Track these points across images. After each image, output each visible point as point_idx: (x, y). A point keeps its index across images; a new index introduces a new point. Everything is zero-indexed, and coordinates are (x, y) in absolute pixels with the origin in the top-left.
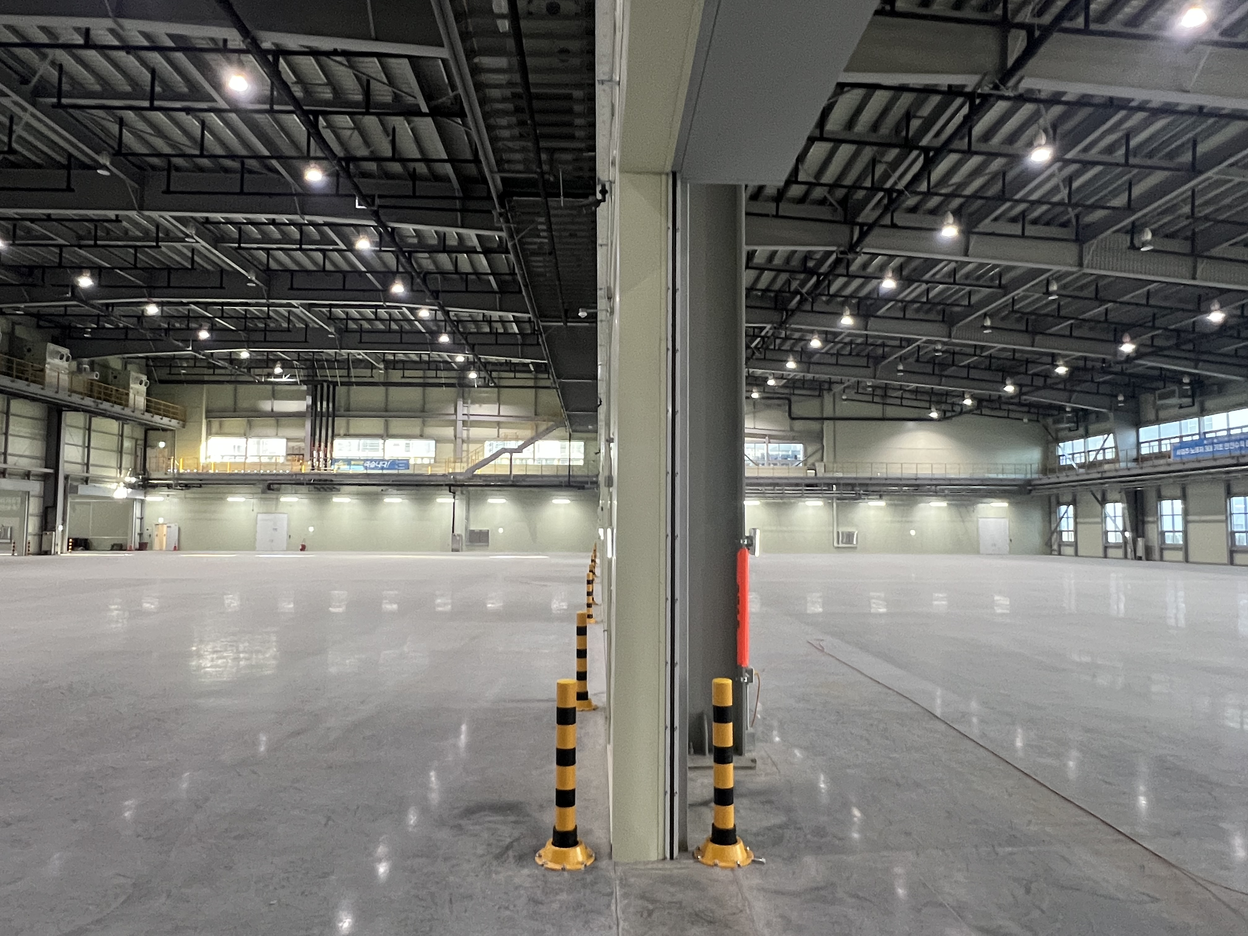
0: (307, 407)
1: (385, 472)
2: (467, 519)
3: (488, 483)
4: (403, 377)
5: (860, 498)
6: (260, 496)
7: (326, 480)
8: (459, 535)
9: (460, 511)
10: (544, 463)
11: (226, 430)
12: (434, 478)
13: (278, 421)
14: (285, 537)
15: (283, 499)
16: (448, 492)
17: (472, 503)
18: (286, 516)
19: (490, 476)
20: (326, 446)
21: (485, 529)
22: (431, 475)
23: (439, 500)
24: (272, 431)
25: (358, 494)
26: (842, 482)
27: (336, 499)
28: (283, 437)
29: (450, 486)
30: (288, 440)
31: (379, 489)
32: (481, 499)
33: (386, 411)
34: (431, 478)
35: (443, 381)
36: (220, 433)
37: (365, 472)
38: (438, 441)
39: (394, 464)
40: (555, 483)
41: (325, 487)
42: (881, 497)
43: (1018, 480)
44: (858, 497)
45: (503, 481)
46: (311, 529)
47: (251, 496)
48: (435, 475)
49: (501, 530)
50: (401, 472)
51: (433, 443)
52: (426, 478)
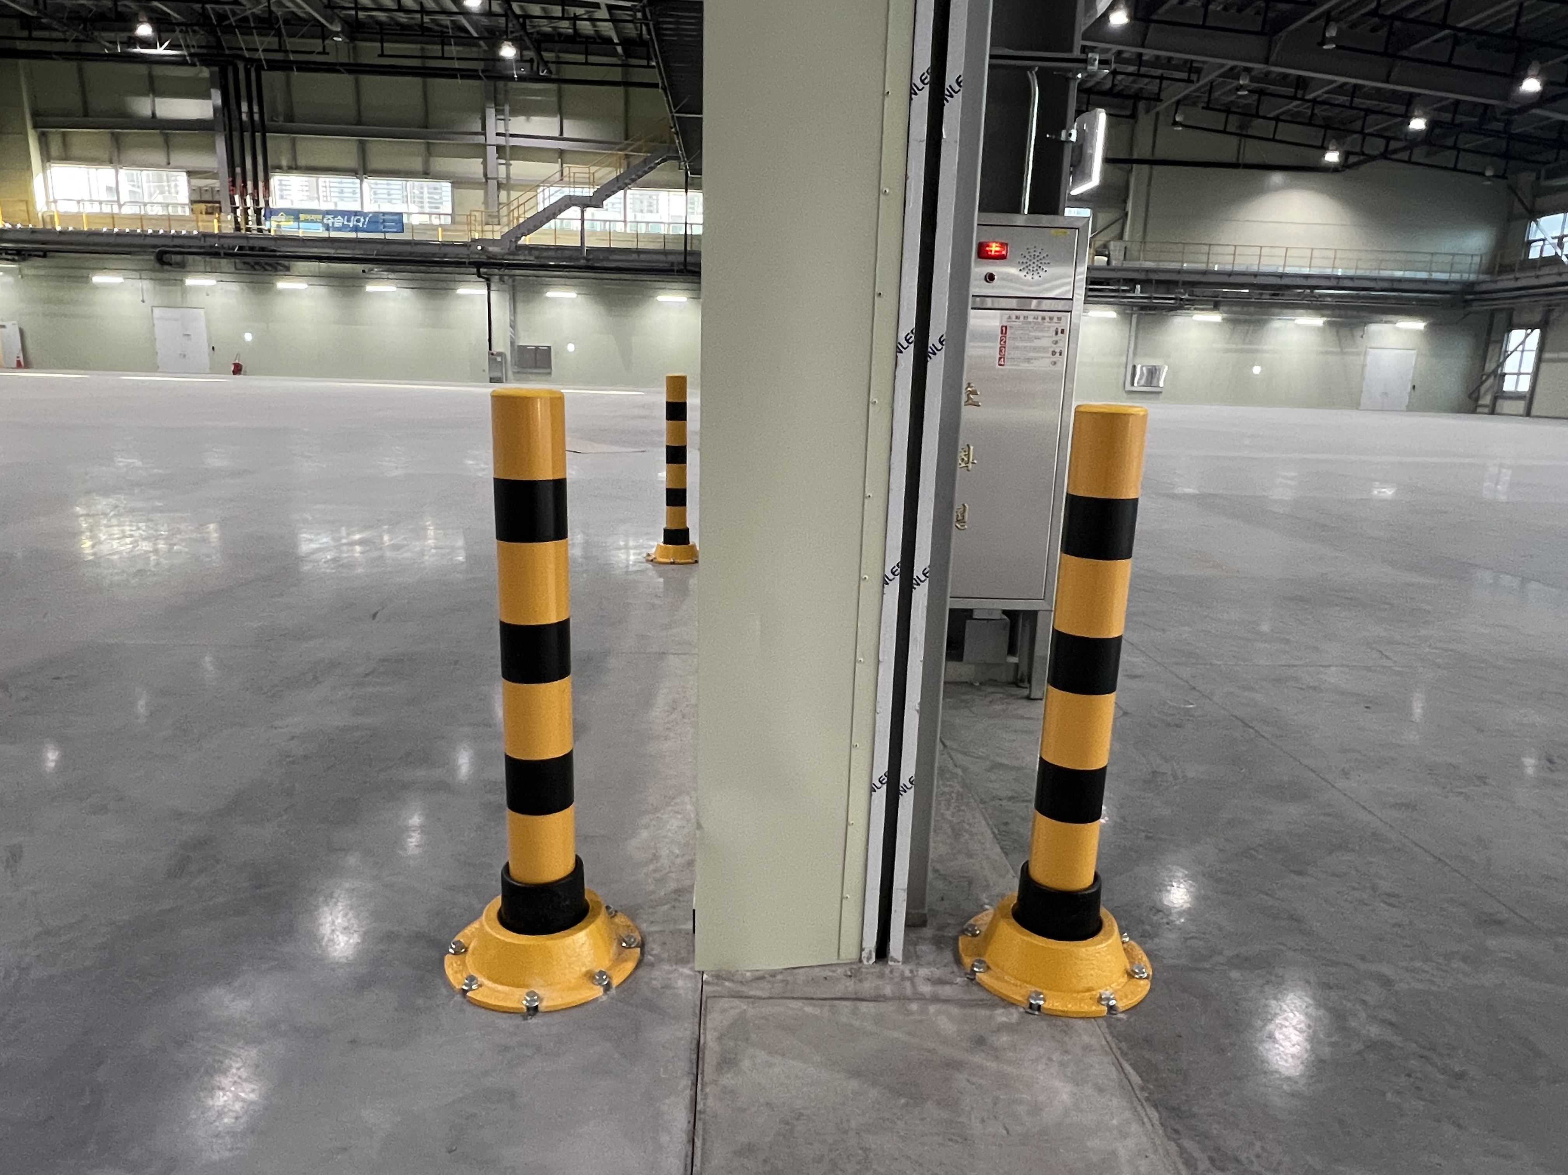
0: (215, 110)
1: (361, 235)
2: (513, 325)
3: (543, 262)
4: (382, 55)
5: (1181, 308)
6: (153, 275)
7: (263, 249)
8: (500, 354)
9: (502, 313)
10: (642, 229)
11: (76, 151)
12: (449, 250)
13: (166, 136)
14: (206, 350)
15: (191, 281)
16: (474, 277)
17: (520, 296)
18: (202, 312)
19: (548, 248)
20: (256, 186)
21: (543, 343)
22: (444, 245)
23: (462, 291)
24: (160, 157)
25: (320, 276)
26: (1155, 277)
27: (282, 284)
28: (178, 168)
29: (478, 265)
30: (190, 173)
31: (358, 267)
32: (534, 290)
33: (359, 123)
34: (445, 250)
35: (456, 65)
36: (66, 157)
37: (326, 234)
38: (458, 183)
39: (377, 220)
40: (661, 266)
41: (263, 260)
42: (1216, 306)
43: (1453, 282)
44: (1180, 306)
45: (570, 259)
46: (248, 337)
47: (136, 275)
48: (452, 245)
49: (571, 348)
50: (389, 236)
51: (446, 186)
52: (435, 250)
